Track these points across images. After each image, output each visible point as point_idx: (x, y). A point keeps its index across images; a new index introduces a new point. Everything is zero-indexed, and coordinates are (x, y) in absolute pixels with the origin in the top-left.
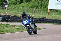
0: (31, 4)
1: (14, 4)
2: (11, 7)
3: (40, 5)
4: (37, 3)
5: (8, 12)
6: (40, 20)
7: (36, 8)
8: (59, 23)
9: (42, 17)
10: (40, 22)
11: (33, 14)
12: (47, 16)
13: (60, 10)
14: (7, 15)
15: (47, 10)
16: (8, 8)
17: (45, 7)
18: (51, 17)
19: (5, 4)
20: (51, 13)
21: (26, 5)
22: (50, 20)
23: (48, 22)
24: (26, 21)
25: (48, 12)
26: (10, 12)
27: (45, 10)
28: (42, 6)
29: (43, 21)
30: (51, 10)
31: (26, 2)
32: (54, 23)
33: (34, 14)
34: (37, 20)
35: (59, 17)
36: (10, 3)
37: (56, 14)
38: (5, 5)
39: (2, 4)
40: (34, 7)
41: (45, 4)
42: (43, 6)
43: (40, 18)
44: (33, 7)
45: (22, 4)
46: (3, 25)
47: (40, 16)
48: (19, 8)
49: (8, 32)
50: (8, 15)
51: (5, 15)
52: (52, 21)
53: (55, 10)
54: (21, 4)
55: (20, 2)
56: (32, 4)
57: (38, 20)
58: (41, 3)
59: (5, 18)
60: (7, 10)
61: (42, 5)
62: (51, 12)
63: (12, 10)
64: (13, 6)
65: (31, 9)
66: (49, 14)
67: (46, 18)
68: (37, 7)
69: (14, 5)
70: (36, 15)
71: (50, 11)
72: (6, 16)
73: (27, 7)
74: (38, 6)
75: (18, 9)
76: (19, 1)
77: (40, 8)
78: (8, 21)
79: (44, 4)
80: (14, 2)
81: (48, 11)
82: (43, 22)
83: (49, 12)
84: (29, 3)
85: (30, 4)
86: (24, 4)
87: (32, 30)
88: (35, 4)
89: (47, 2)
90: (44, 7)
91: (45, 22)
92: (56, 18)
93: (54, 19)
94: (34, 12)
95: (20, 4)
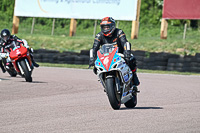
8: (48, 62)
13: (52, 19)
15: (10, 20)
17: (5, 10)
20: (24, 30)
25: (13, 26)
27: (3, 19)
30: (22, 19)
35: (49, 43)
37: (39, 33)
53: (37, 19)
62: (23, 24)
66: (16, 32)
71: (20, 22)
81: (14, 22)
83: (17, 25)
92: (39, 44)
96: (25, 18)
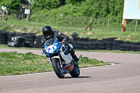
0: (83, 7)
1: (43, 7)
2: (37, 15)
3: (103, 9)
4: (97, 5)
5: (31, 25)
6: (105, 45)
7: (96, 17)
9: (110, 37)
10: (105, 49)
11: (89, 29)
12: (119, 35)
14: (28, 31)
15: (120, 22)
16: (32, 16)
17: (117, 15)
18: (129, 36)
19: (23, 7)
20: (130, 28)
21: (71, 10)
22: (128, 43)
23: (124, 47)
24: (51, 47)
25: (123, 26)
26: (34, 25)
27: (115, 21)
28: (108, 11)
29: (112, 45)
30: (129, 21)
31: (73, 4)
32: (135, 51)
33: (91, 30)
34: (98, 44)
36: (35, 5)
38: (24, 9)
39: (18, 7)
40: (90, 15)
41: (117, 7)
42: (112, 13)
43: (104, 39)
44: (88, 13)
45: (62, 7)
46: (19, 54)
47: (105, 33)
48: (56, 17)
49: (31, 70)
50: (30, 33)
51: (23, 32)
52: (132, 45)
53: (139, 21)
54: (60, 8)
55: (59, 3)
56: (86, 8)
57: (100, 43)
58: (107, 4)
59: (24, 39)
60: (30, 20)
61: (108, 8)
62: (129, 25)
63: (39, 21)
64: (42, 13)
65: (85, 18)
66: (124, 30)
67: (119, 39)
68: (98, 14)
69: (45, 9)
70: (96, 33)
71: (127, 23)
72: (26, 34)
73: (75, 14)
74: (100, 12)
75: (54, 18)
76: (55, 2)
77: (105, 16)
78: (31, 47)
79: (113, 8)
80: (45, 4)
81: (123, 23)
82: (111, 49)
83: (125, 25)
84: (80, 6)
85: (80, 8)
86: (68, 7)
87: (67, 68)
88: (93, 8)
89: (121, 4)
90: (113, 15)
91: (116, 49)
93: (137, 41)
94: (91, 26)
95: (57, 7)
96: (130, 20)
